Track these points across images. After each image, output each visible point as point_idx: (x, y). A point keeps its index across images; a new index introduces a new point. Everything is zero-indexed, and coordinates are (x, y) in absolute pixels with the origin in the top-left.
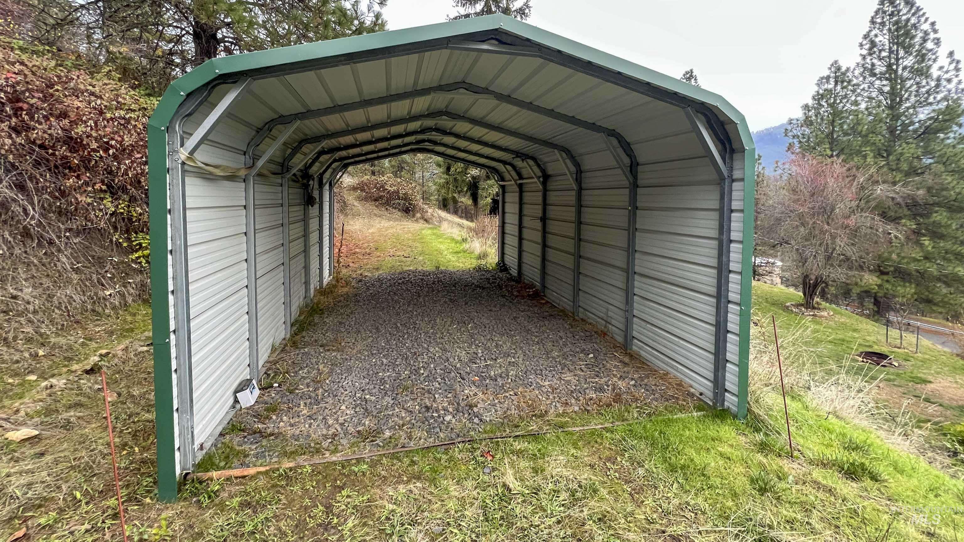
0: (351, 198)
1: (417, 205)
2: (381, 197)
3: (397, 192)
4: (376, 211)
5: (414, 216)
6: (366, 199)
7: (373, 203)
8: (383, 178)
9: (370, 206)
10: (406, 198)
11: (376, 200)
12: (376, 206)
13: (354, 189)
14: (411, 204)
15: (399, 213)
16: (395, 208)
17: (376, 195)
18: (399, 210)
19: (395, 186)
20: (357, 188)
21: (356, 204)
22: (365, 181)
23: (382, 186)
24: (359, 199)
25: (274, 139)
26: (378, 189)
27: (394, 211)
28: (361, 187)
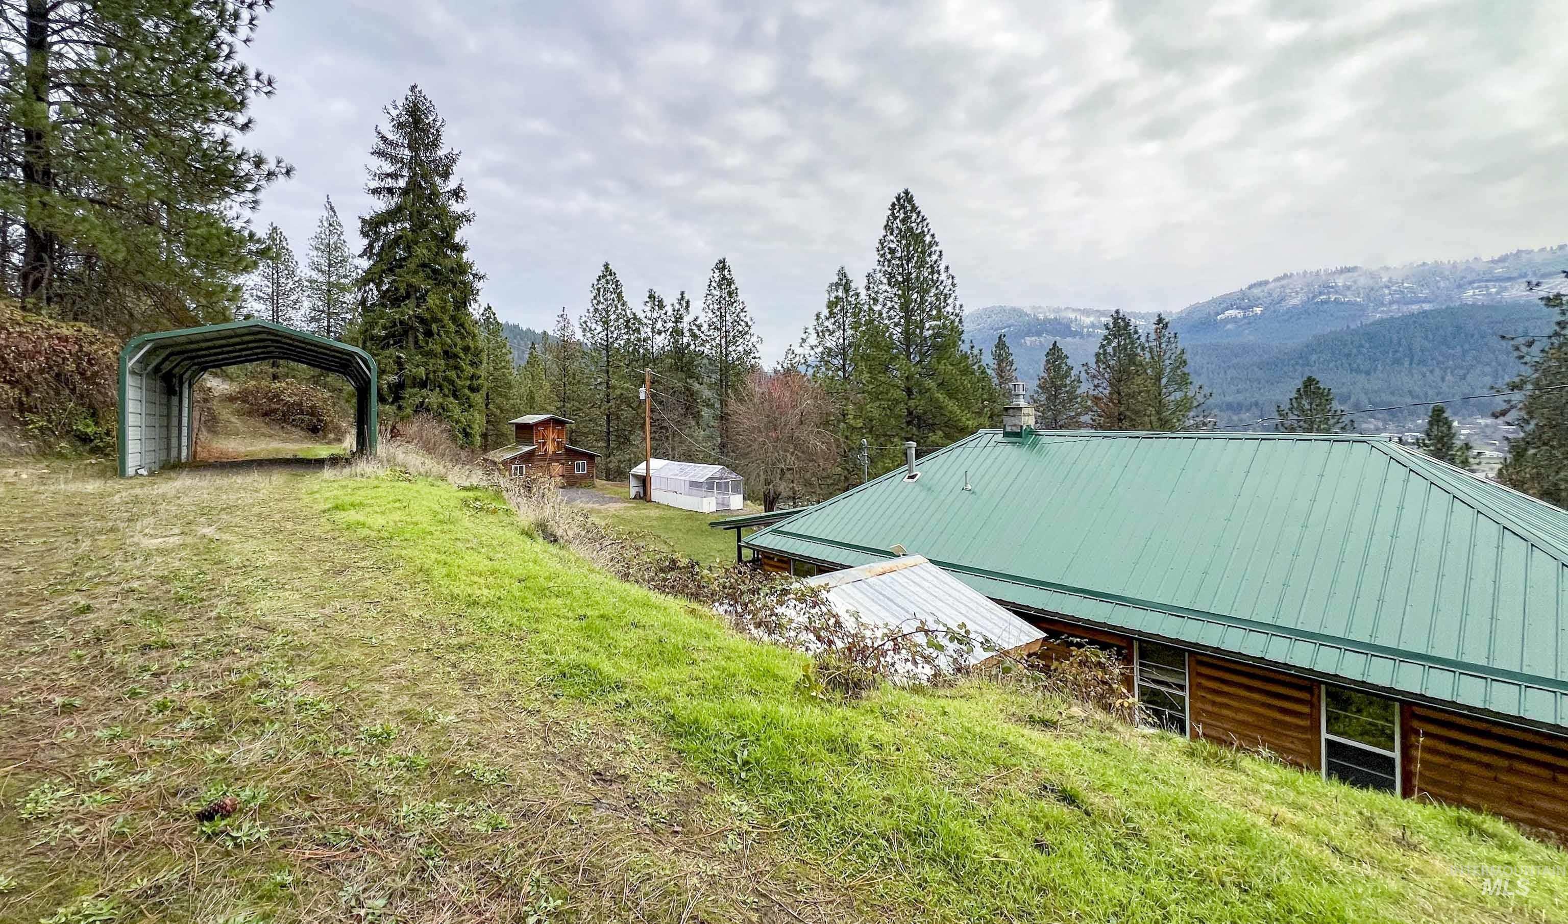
0: (225, 413)
1: (332, 421)
2: (275, 411)
3: (300, 404)
4: (266, 430)
5: (325, 437)
6: (250, 413)
7: (261, 419)
8: (278, 385)
9: (257, 423)
10: (313, 412)
11: (266, 414)
12: (266, 424)
13: (231, 399)
14: (322, 421)
15: (302, 433)
16: (296, 426)
17: (266, 408)
18: (302, 429)
19: (296, 395)
20: (237, 399)
21: (233, 419)
22: (251, 388)
23: (276, 396)
24: (239, 413)
25: (158, 356)
26: (270, 400)
27: (294, 429)
28: (243, 396)
